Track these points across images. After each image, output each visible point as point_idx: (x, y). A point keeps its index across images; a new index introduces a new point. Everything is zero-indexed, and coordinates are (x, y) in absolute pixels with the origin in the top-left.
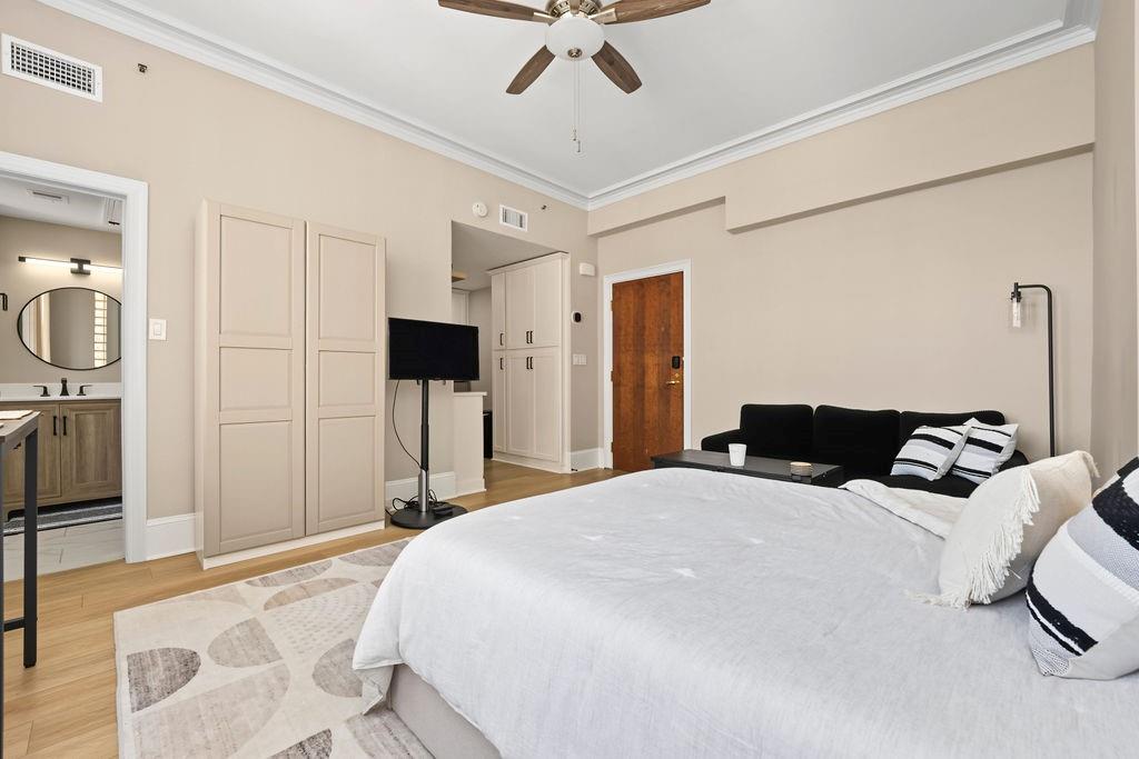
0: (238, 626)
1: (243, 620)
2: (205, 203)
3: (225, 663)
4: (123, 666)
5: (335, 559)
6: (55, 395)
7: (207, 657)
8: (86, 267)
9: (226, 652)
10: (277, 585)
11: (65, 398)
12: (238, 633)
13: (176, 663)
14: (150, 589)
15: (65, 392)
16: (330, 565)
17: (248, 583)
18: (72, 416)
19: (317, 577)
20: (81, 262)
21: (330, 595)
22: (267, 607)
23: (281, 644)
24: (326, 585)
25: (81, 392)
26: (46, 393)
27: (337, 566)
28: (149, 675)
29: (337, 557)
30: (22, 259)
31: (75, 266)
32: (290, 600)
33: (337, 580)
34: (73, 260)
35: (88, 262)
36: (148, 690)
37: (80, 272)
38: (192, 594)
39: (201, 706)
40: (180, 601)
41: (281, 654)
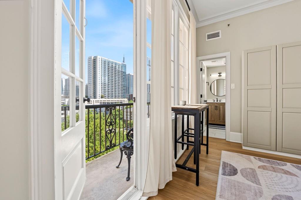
0: (249, 168)
1: (251, 168)
2: (243, 51)
3: (244, 177)
4: (222, 163)
5: (288, 164)
6: (216, 102)
7: (240, 172)
8: (221, 74)
9: (245, 174)
10: (263, 162)
11: (217, 102)
12: (249, 171)
13: (232, 169)
14: (230, 148)
15: (217, 101)
16: (286, 165)
17: (254, 158)
18: (218, 106)
19: (279, 167)
20: (220, 73)
21: (284, 175)
22: (259, 167)
23: (262, 181)
24: (283, 171)
25: (220, 101)
26: (214, 101)
27: (289, 167)
28: (226, 168)
29: (290, 163)
30: (211, 75)
31: (219, 74)
32: (267, 169)
33: (288, 172)
34: (219, 73)
35: (221, 73)
36: (225, 172)
37: (220, 76)
38: (239, 154)
39: (236, 184)
40: (235, 154)
41: (261, 184)
